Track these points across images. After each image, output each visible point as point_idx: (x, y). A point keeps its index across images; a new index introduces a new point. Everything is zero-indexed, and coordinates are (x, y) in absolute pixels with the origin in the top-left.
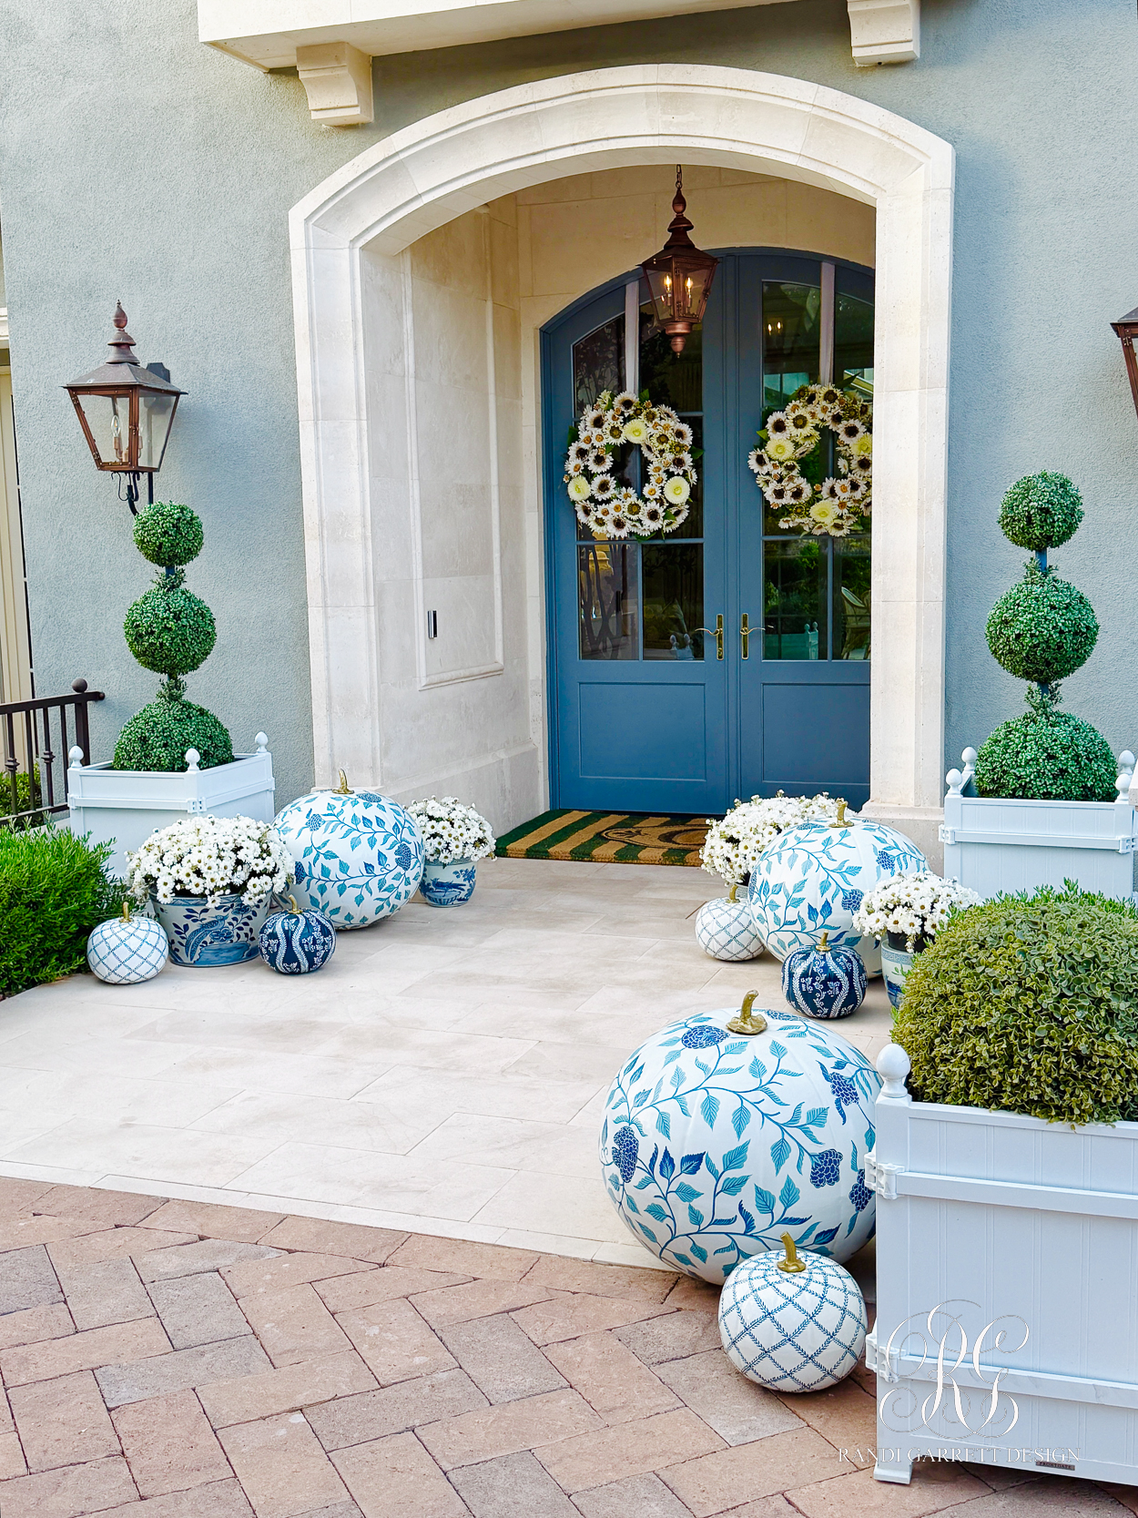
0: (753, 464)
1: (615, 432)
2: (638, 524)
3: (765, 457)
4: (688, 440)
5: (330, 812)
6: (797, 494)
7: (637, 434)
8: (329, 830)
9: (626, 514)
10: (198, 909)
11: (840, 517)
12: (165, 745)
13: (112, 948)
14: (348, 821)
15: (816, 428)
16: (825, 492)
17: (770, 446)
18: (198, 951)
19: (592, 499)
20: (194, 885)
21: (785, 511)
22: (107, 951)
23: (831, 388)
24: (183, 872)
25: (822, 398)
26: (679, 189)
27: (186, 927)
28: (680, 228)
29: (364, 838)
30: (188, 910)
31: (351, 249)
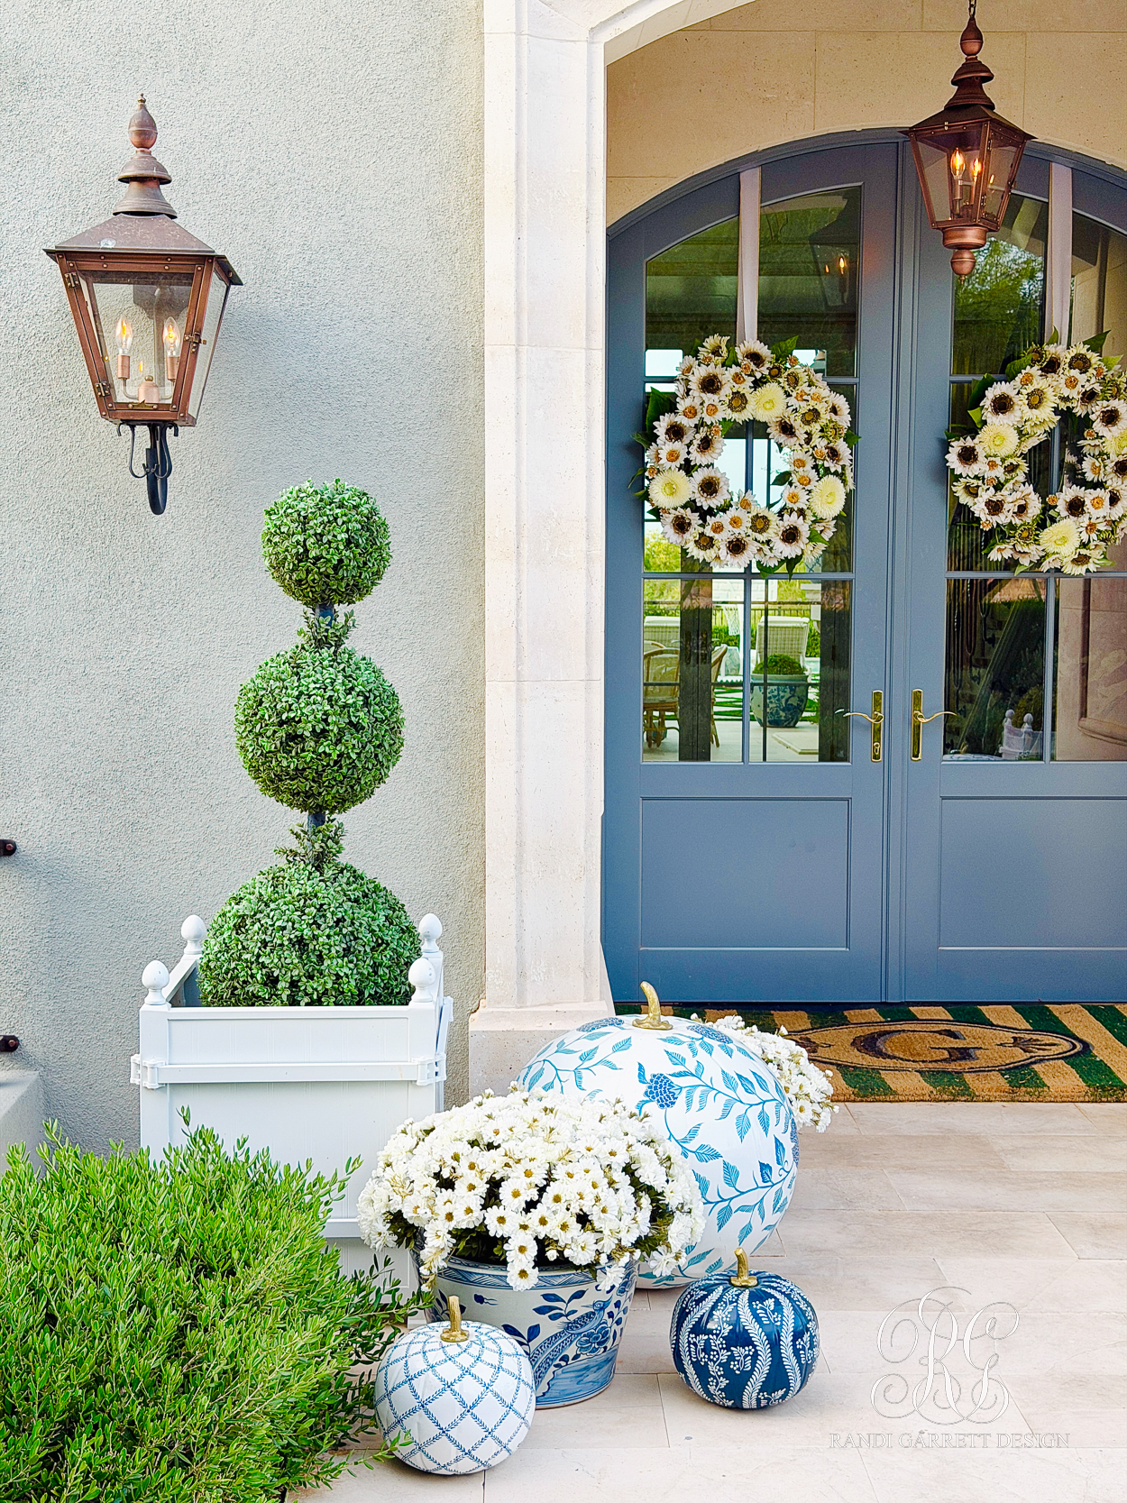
0: (953, 459)
1: (739, 400)
2: (766, 548)
3: (979, 449)
4: (844, 420)
5: (681, 1069)
6: (1022, 509)
7: (768, 406)
8: (696, 1104)
9: (750, 532)
10: (565, 1293)
11: (1084, 545)
12: (347, 951)
13: (470, 1404)
14: (719, 1084)
15: (1056, 411)
16: (1061, 508)
17: (984, 434)
18: (549, 1376)
19: (691, 505)
20: (580, 1248)
21: (1001, 533)
22: (462, 1410)
23: (1083, 351)
24: (554, 1220)
25: (1067, 365)
26: (972, 18)
27: (534, 1331)
28: (971, 79)
29: (753, 1114)
30: (546, 1297)
31: (591, 43)
